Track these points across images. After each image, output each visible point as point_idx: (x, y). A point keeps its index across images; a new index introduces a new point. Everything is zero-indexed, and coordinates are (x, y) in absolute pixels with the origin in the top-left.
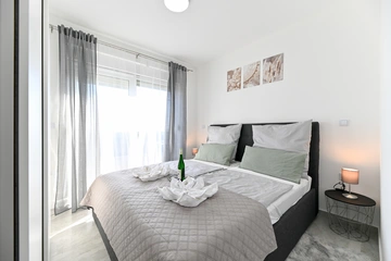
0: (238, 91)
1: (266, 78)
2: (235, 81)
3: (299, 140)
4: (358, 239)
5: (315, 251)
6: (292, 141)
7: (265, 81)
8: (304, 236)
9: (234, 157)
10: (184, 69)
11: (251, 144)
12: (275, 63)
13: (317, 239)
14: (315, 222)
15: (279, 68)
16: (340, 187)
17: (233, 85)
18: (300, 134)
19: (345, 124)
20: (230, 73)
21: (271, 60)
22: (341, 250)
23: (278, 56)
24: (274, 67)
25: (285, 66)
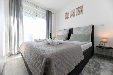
0: (69, 19)
1: (77, 14)
2: (67, 16)
3: (88, 31)
4: (107, 60)
5: (94, 63)
6: (86, 31)
7: (77, 15)
8: (90, 59)
9: (67, 38)
10: (51, 13)
11: (73, 33)
12: (80, 9)
13: (95, 60)
14: (93, 56)
15: (81, 10)
16: (101, 45)
17: (67, 17)
18: (89, 29)
19: (102, 25)
20: (66, 14)
21: (79, 8)
22: (103, 63)
23: (81, 6)
24: (80, 10)
25: (83, 9)
